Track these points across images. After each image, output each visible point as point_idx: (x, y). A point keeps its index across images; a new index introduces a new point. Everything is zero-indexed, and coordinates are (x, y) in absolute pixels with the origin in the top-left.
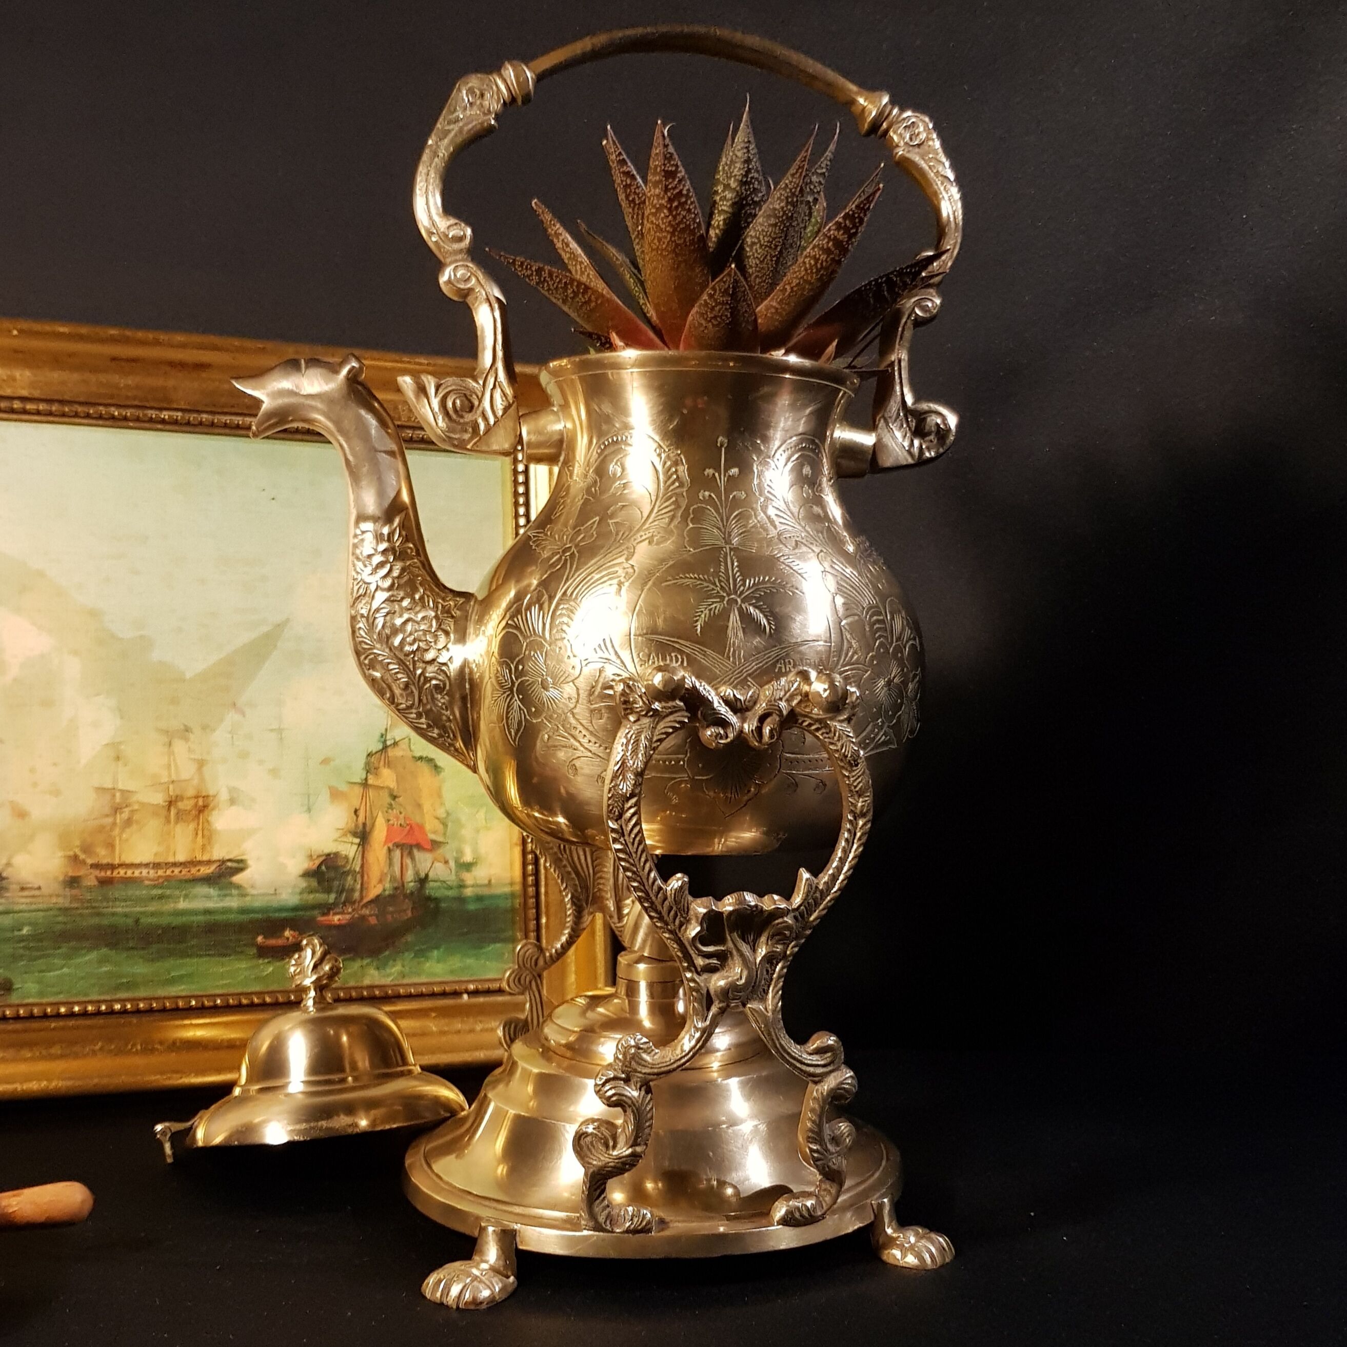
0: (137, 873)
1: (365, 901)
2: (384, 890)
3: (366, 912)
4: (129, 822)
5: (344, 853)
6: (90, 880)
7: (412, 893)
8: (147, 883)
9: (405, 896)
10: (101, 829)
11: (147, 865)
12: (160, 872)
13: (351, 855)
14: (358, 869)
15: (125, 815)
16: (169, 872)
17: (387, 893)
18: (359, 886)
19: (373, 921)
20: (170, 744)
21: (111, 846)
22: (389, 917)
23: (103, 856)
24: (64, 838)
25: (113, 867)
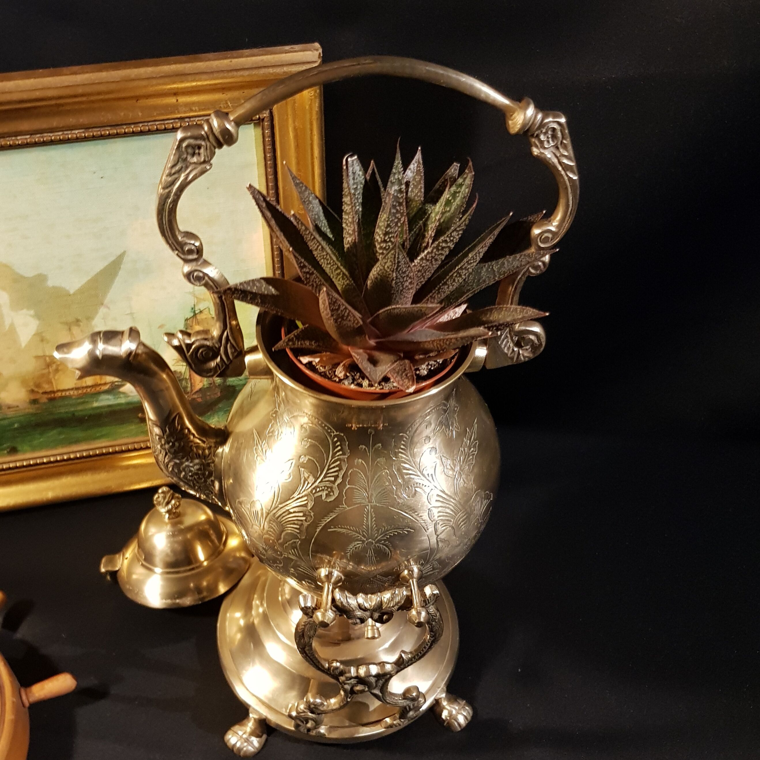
0: (67, 393)
1: (194, 391)
2: (204, 385)
3: (195, 396)
4: (57, 371)
5: (179, 371)
6: (44, 399)
7: (219, 385)
8: (74, 397)
9: (216, 387)
10: (43, 375)
11: (72, 389)
12: (80, 392)
13: (183, 371)
14: (188, 377)
15: (54, 366)
16: (85, 391)
17: (205, 387)
18: (189, 385)
19: (199, 400)
20: (70, 329)
21: (50, 382)
22: (208, 397)
23: (47, 387)
24: (24, 382)
25: (54, 392)
